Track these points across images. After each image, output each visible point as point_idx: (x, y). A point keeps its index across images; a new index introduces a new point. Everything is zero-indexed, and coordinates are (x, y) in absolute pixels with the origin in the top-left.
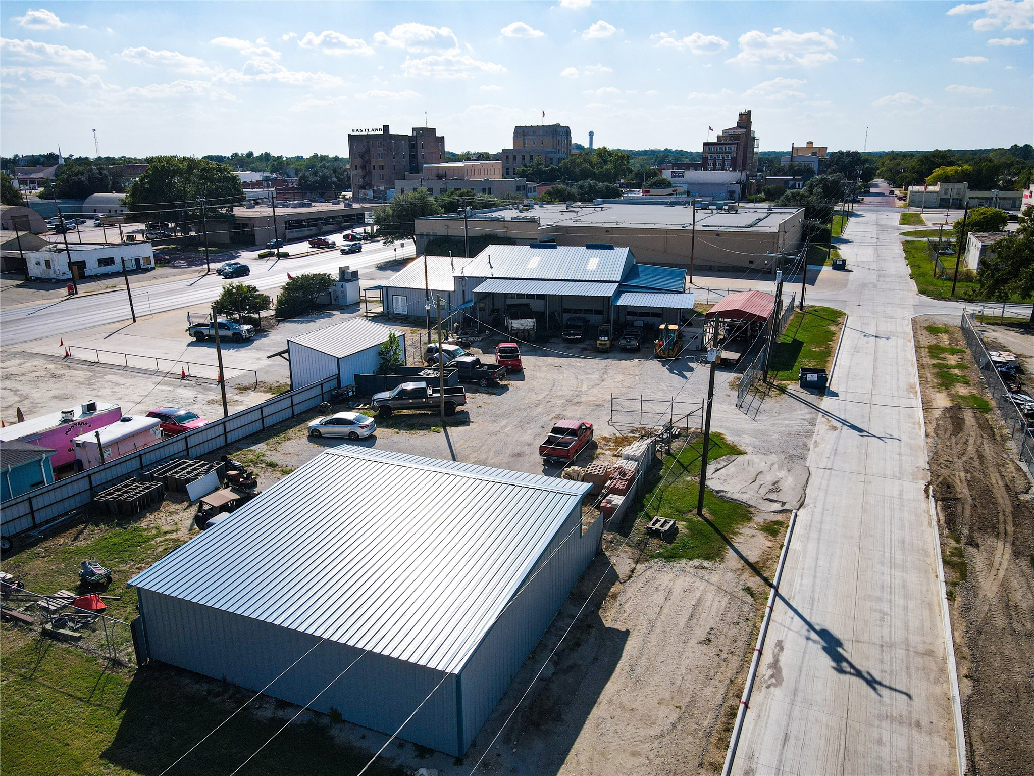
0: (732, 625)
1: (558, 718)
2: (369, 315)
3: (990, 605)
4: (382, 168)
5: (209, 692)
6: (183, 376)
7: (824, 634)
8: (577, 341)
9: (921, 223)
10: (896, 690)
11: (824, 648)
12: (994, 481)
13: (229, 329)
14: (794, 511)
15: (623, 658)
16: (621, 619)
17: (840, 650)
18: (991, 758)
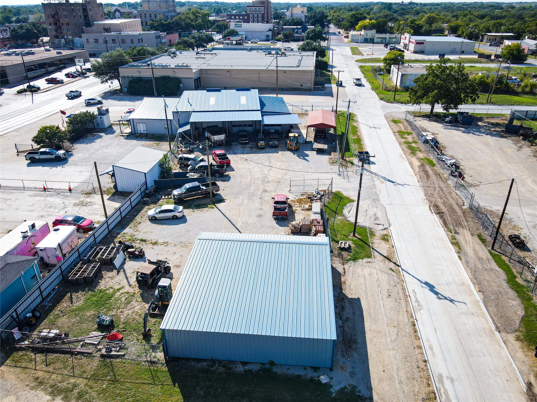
0: (394, 287)
1: (356, 342)
2: (124, 134)
3: (474, 259)
4: (68, 24)
5: (208, 365)
6: (45, 189)
7: (426, 283)
8: (246, 143)
9: (361, 54)
10: (460, 302)
11: (430, 290)
12: (451, 202)
13: (52, 154)
14: (389, 228)
15: (364, 310)
16: (353, 292)
17: (435, 289)
18: (500, 322)
